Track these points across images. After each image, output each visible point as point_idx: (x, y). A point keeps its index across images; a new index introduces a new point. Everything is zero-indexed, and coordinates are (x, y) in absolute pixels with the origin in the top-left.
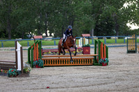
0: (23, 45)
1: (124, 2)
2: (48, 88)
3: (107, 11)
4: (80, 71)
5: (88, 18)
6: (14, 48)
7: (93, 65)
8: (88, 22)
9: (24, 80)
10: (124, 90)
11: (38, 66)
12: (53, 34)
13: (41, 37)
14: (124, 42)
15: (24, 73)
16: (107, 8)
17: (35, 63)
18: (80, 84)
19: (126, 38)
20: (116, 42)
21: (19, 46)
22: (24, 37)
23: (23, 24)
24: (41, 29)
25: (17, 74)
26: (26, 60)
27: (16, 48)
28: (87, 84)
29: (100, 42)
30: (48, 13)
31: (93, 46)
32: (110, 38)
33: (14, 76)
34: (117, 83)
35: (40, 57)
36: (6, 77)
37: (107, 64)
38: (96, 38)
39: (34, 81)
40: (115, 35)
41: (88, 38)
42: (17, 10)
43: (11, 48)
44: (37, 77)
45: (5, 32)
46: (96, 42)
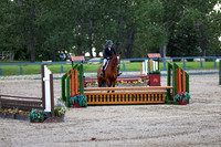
0: (53, 71)
1: (215, 3)
2: (93, 139)
3: (187, 17)
4: (145, 113)
5: (157, 27)
6: (40, 76)
7: (166, 103)
8: (158, 34)
9: (56, 127)
10: (214, 143)
11: (77, 104)
12: (101, 54)
13: (82, 58)
14: (215, 67)
15: (56, 116)
16: (188, 12)
17: (72, 99)
18: (145, 134)
19: (218, 60)
20: (202, 67)
21: (47, 72)
22: (56, 58)
23: (53, 38)
24: (82, 46)
25: (45, 118)
26: (58, 95)
27: (43, 76)
28: (156, 133)
29: (177, 67)
30: (93, 20)
31: (166, 72)
32: (192, 60)
33: (40, 121)
34: (203, 133)
35: (81, 91)
36: (28, 122)
37: (187, 102)
38: (169, 60)
39: (71, 129)
40: (201, 55)
41: (158, 60)
42: (44, 16)
43: (34, 76)
44: (77, 122)
45: (25, 51)
46: (170, 67)
